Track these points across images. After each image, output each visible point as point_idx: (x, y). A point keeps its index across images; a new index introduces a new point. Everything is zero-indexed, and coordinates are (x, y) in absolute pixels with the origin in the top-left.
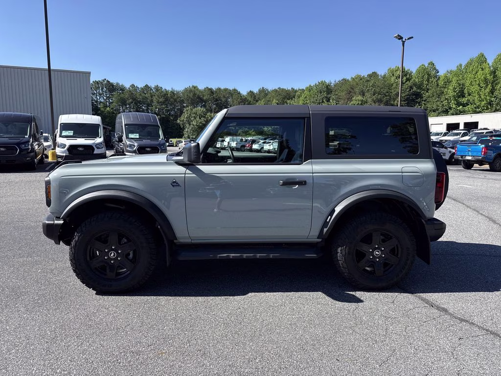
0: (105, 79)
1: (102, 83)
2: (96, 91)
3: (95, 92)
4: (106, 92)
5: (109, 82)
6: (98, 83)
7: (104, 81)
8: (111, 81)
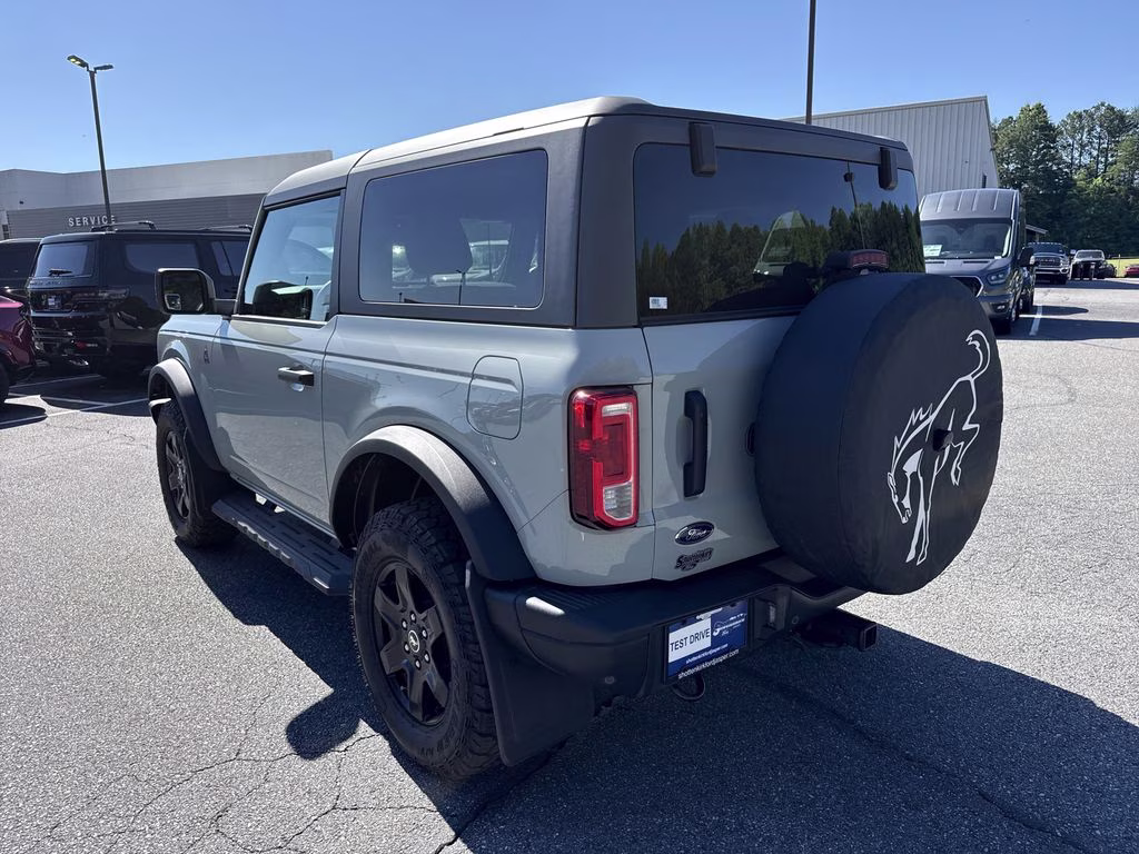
0: (1103, 105)
1: (1091, 116)
2: (1073, 138)
3: (1071, 141)
4: (1100, 138)
5: (1113, 109)
6: (1080, 116)
7: (1098, 108)
8: (1118, 107)
